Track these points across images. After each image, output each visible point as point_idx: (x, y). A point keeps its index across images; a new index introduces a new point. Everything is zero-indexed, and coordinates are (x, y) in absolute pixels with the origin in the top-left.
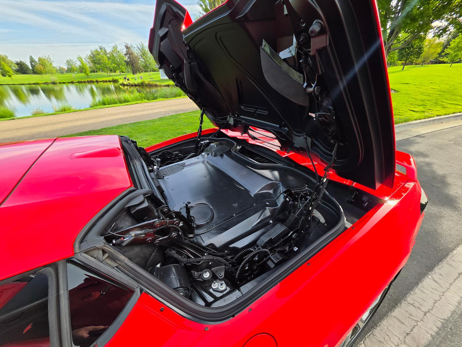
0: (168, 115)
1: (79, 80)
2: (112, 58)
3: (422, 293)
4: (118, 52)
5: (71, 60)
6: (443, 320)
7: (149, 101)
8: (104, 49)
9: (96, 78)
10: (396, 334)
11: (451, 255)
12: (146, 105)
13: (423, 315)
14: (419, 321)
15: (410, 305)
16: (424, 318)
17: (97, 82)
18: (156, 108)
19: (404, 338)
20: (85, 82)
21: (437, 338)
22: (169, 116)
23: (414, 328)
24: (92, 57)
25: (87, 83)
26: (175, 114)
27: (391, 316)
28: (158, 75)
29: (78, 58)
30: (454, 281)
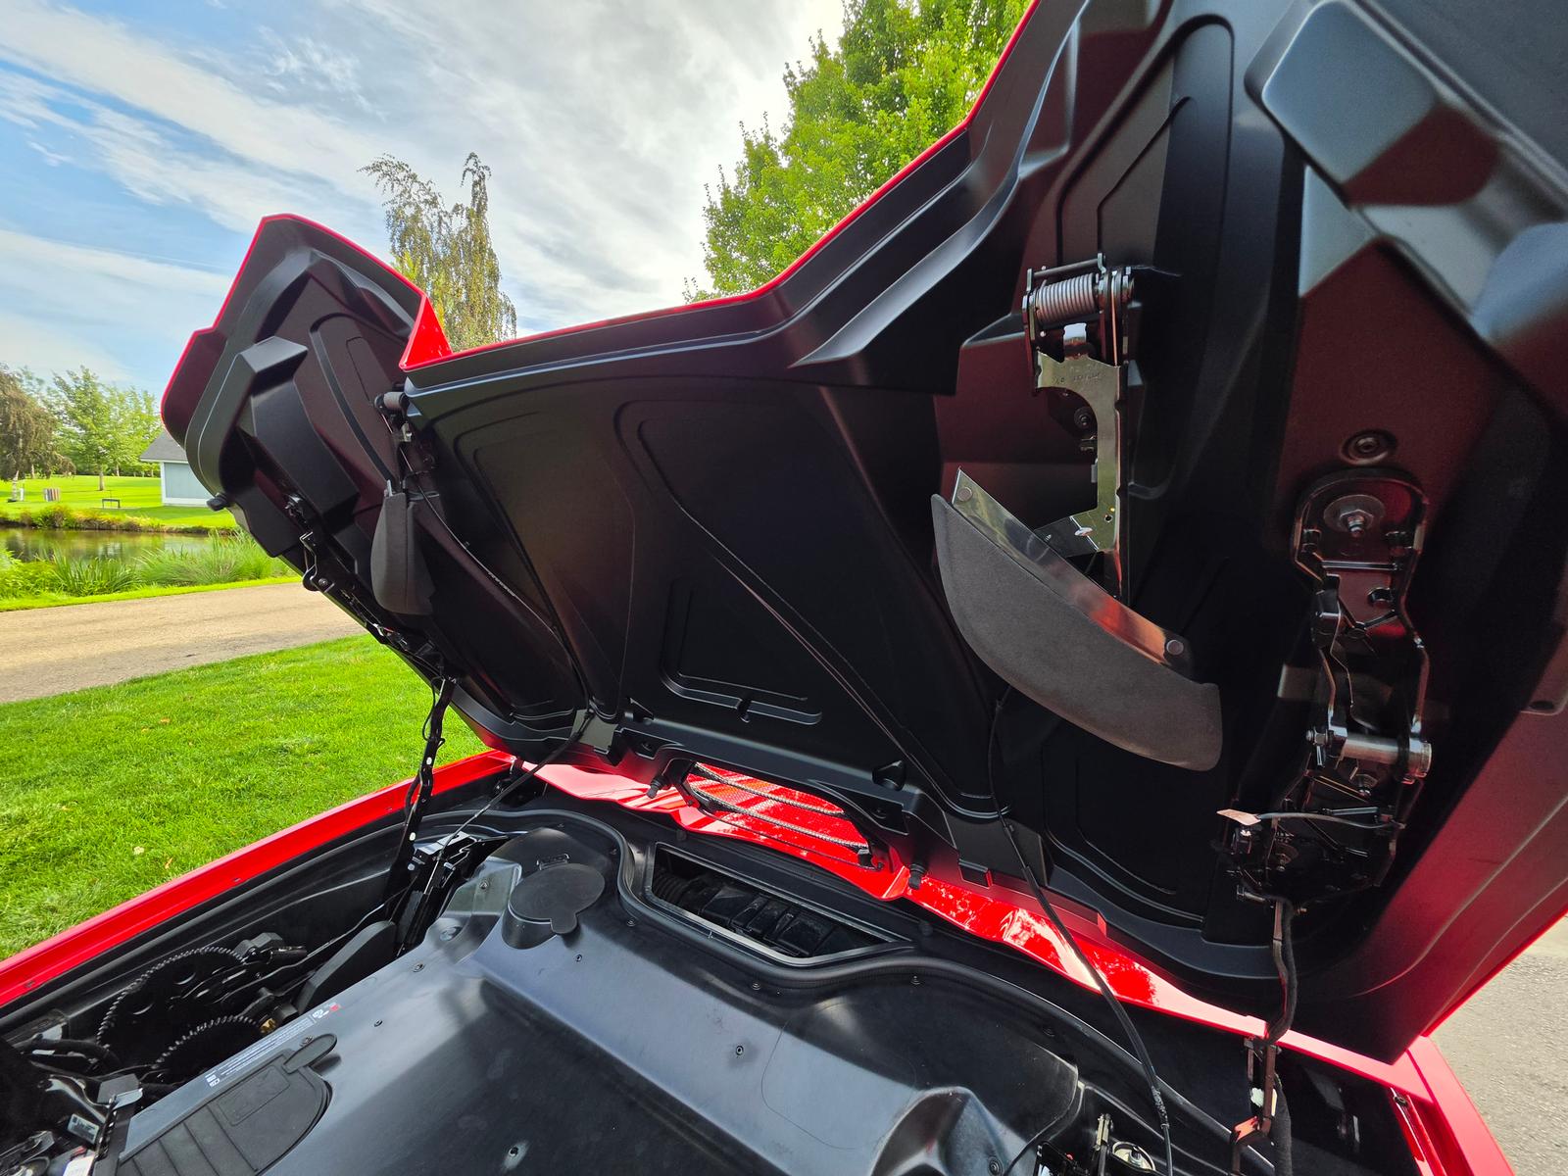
0: (190, 663)
7: (75, 599)
12: (55, 617)
18: (119, 633)
22: (192, 669)
26: (227, 656)
28: (150, 490)
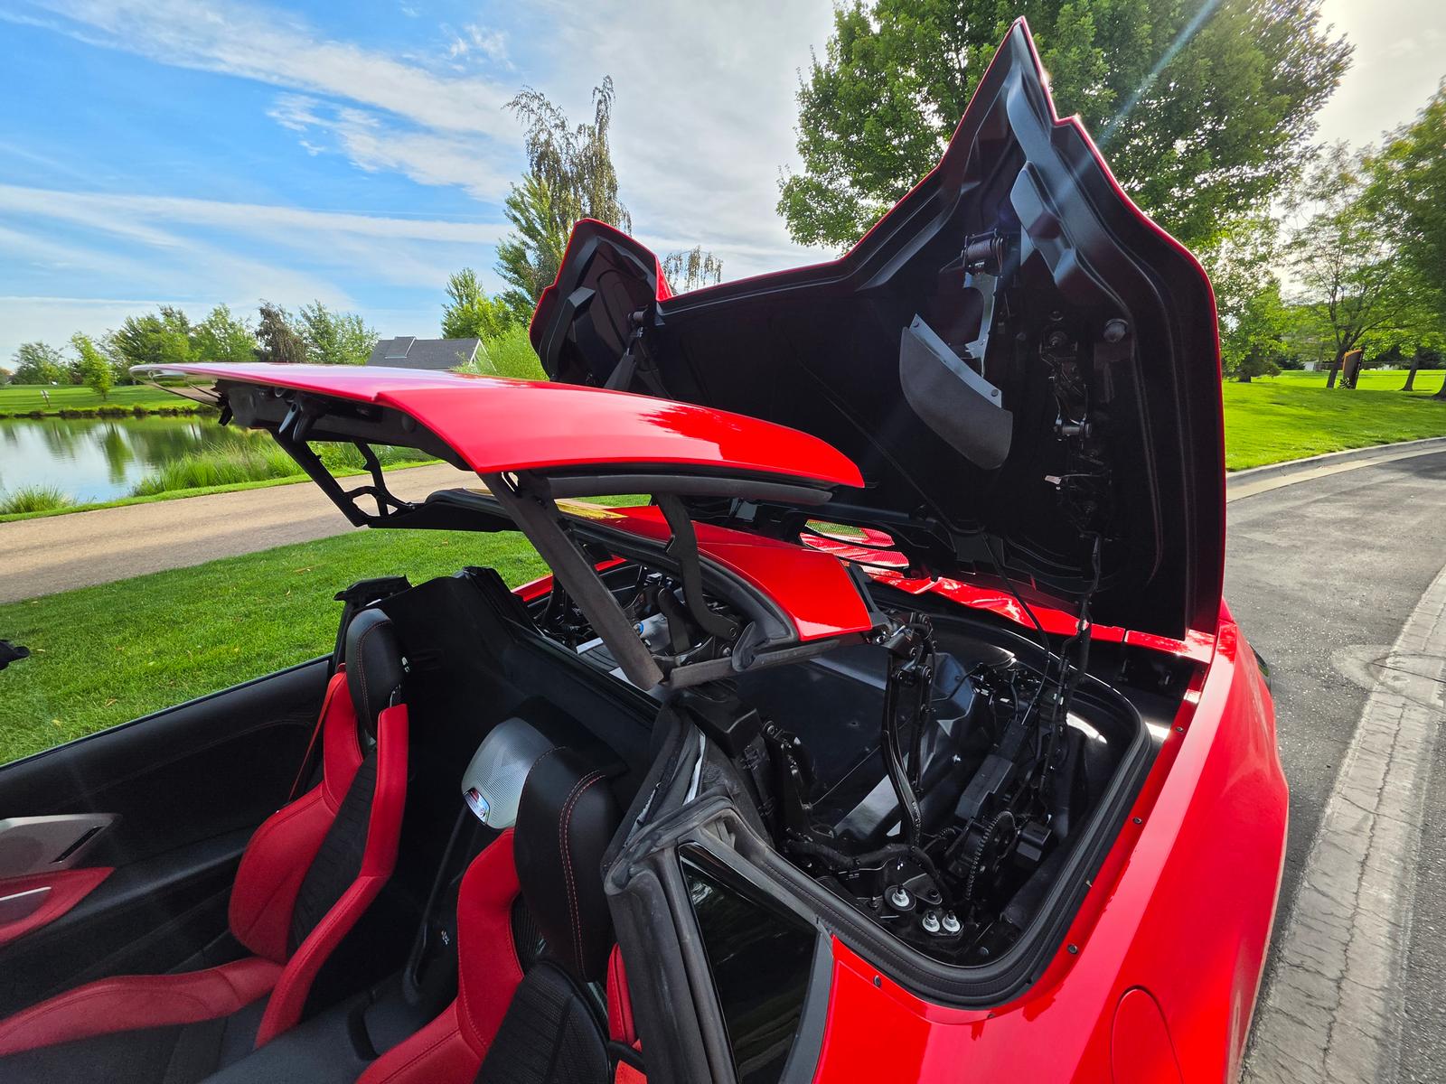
1: (64, 409)
2: (207, 342)
3: (1306, 929)
4: (232, 325)
5: (40, 345)
6: (1381, 992)
8: (178, 316)
9: (135, 401)
10: (1301, 1060)
11: (1324, 821)
13: (1335, 988)
14: (1334, 1009)
15: (1295, 968)
16: (1341, 998)
17: (139, 413)
19: (1321, 1064)
20: (89, 415)
21: (1393, 1045)
23: (1331, 1029)
24: (129, 338)
25: (99, 419)
27: (1269, 1010)
29: (73, 341)
30: (1360, 885)
